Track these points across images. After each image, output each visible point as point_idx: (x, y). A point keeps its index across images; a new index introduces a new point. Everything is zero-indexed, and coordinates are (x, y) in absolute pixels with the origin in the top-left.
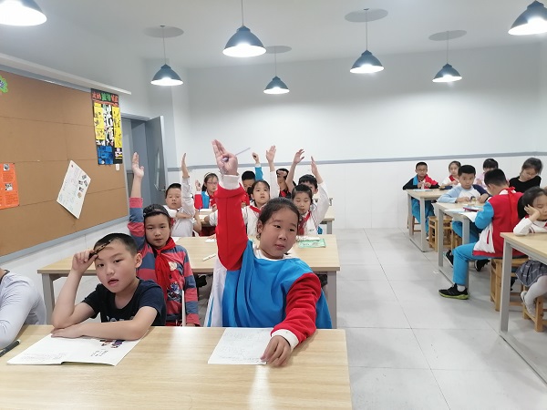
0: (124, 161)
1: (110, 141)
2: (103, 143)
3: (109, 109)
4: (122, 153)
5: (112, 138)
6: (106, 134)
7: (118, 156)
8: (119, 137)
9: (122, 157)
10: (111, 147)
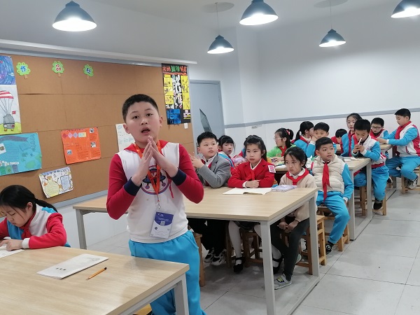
0: (192, 121)
1: (179, 104)
2: (173, 107)
3: (178, 79)
4: (190, 113)
5: (180, 102)
6: (175, 99)
7: (187, 116)
8: (187, 100)
9: (190, 117)
10: (179, 110)
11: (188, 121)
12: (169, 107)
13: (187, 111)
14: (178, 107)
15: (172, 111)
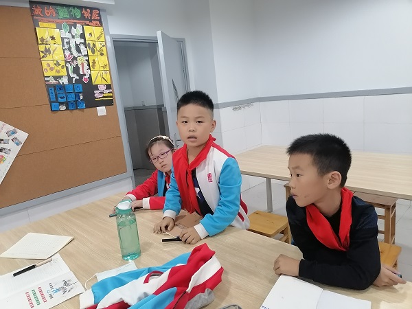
1: (81, 76)
2: (65, 81)
3: (78, 30)
4: (111, 90)
5: (85, 72)
6: (70, 67)
7: (102, 95)
8: (102, 69)
9: (112, 97)
10: (80, 85)
11: (108, 102)
12: (52, 81)
13: (102, 88)
14: (79, 81)
15: (60, 89)
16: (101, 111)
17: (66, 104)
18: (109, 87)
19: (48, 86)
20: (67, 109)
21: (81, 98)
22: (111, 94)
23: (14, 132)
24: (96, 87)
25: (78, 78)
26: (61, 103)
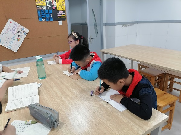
2: (45, 8)
4: (65, 14)
5: (54, 5)
6: (47, 2)
7: (61, 16)
8: (61, 3)
9: (65, 17)
10: (51, 10)
11: (63, 19)
12: (40, 8)
13: (61, 12)
14: (51, 8)
15: (43, 12)
16: (60, 22)
17: (45, 18)
18: (64, 12)
19: (38, 10)
20: (45, 21)
21: (52, 16)
22: (65, 15)
23: (24, 29)
24: (58, 12)
25: (51, 7)
26: (43, 18)
